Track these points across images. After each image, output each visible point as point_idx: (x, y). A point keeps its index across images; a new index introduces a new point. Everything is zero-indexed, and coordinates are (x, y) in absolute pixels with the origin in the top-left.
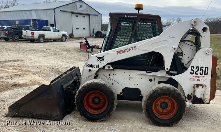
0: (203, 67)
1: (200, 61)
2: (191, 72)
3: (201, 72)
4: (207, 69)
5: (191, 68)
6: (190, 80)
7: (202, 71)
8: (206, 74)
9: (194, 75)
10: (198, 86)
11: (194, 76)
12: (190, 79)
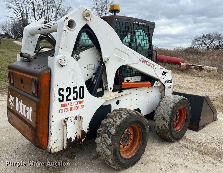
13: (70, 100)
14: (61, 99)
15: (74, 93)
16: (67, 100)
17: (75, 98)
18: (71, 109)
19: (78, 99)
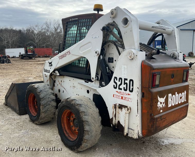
0: (127, 79)
1: (123, 70)
2: (114, 85)
3: (125, 86)
4: (131, 82)
5: (114, 79)
6: (114, 97)
7: (125, 84)
8: (131, 90)
9: (117, 89)
10: (121, 107)
11: (117, 92)
12: (114, 95)
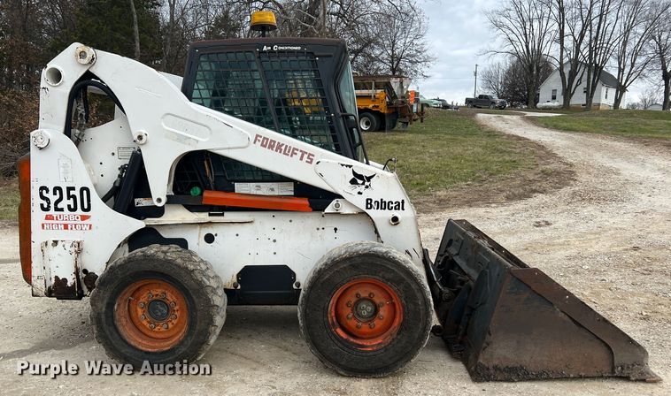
13: (62, 210)
14: (45, 206)
15: (69, 199)
16: (57, 209)
17: (72, 207)
18: (66, 227)
19: (79, 212)
